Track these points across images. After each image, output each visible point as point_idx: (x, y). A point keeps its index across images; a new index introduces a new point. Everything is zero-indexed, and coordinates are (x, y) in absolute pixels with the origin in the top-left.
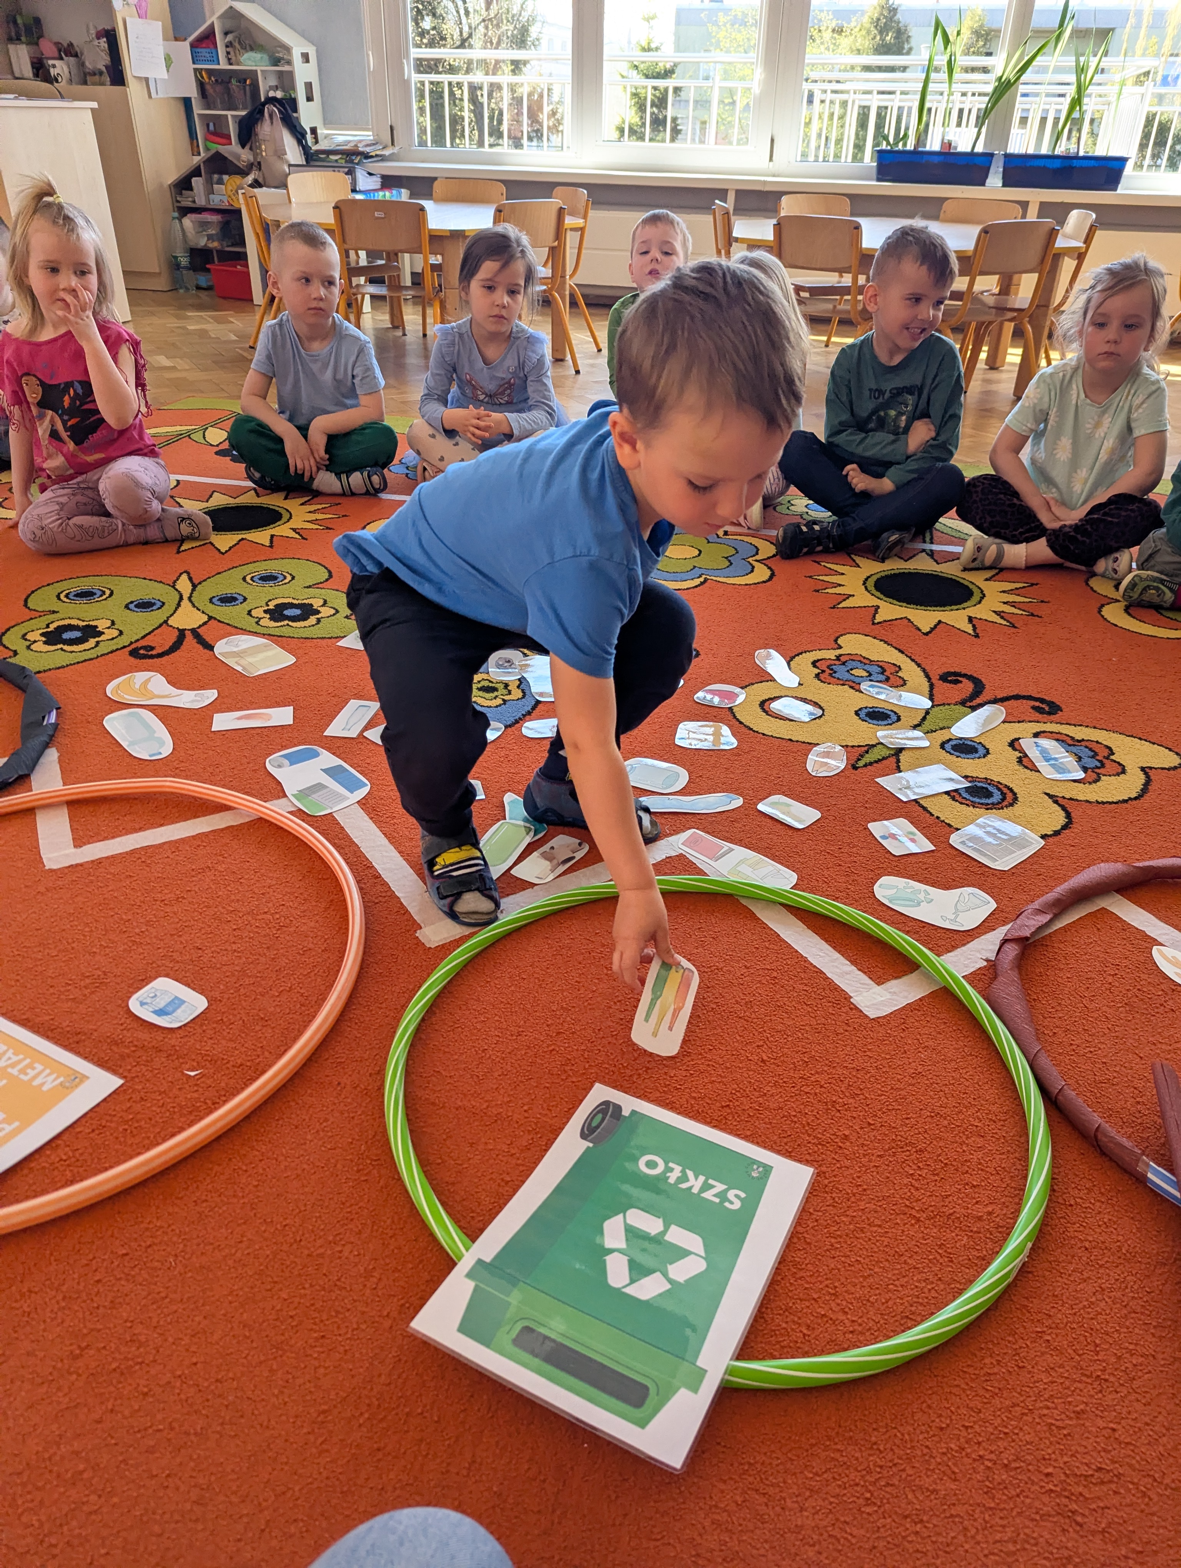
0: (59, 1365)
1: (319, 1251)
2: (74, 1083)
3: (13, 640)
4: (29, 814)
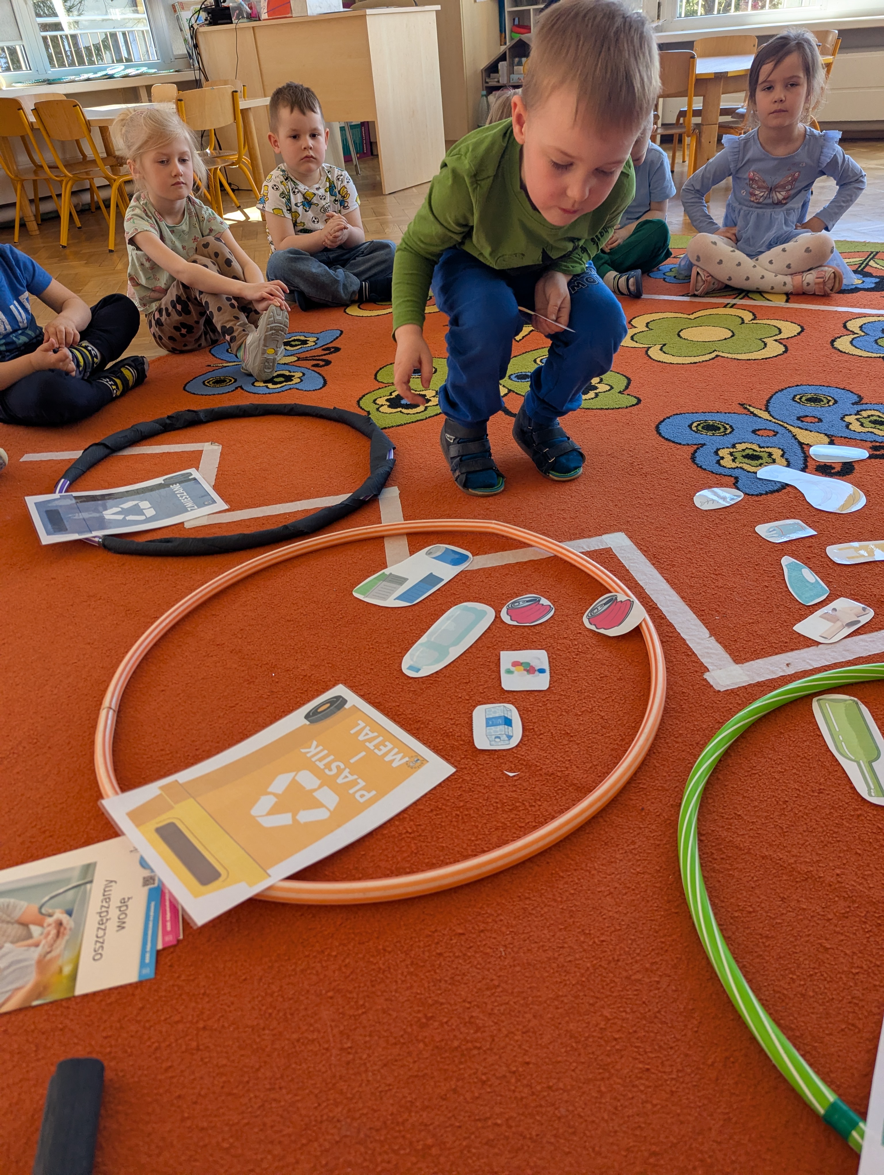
2: (417, 765)
3: (367, 404)
4: (379, 540)
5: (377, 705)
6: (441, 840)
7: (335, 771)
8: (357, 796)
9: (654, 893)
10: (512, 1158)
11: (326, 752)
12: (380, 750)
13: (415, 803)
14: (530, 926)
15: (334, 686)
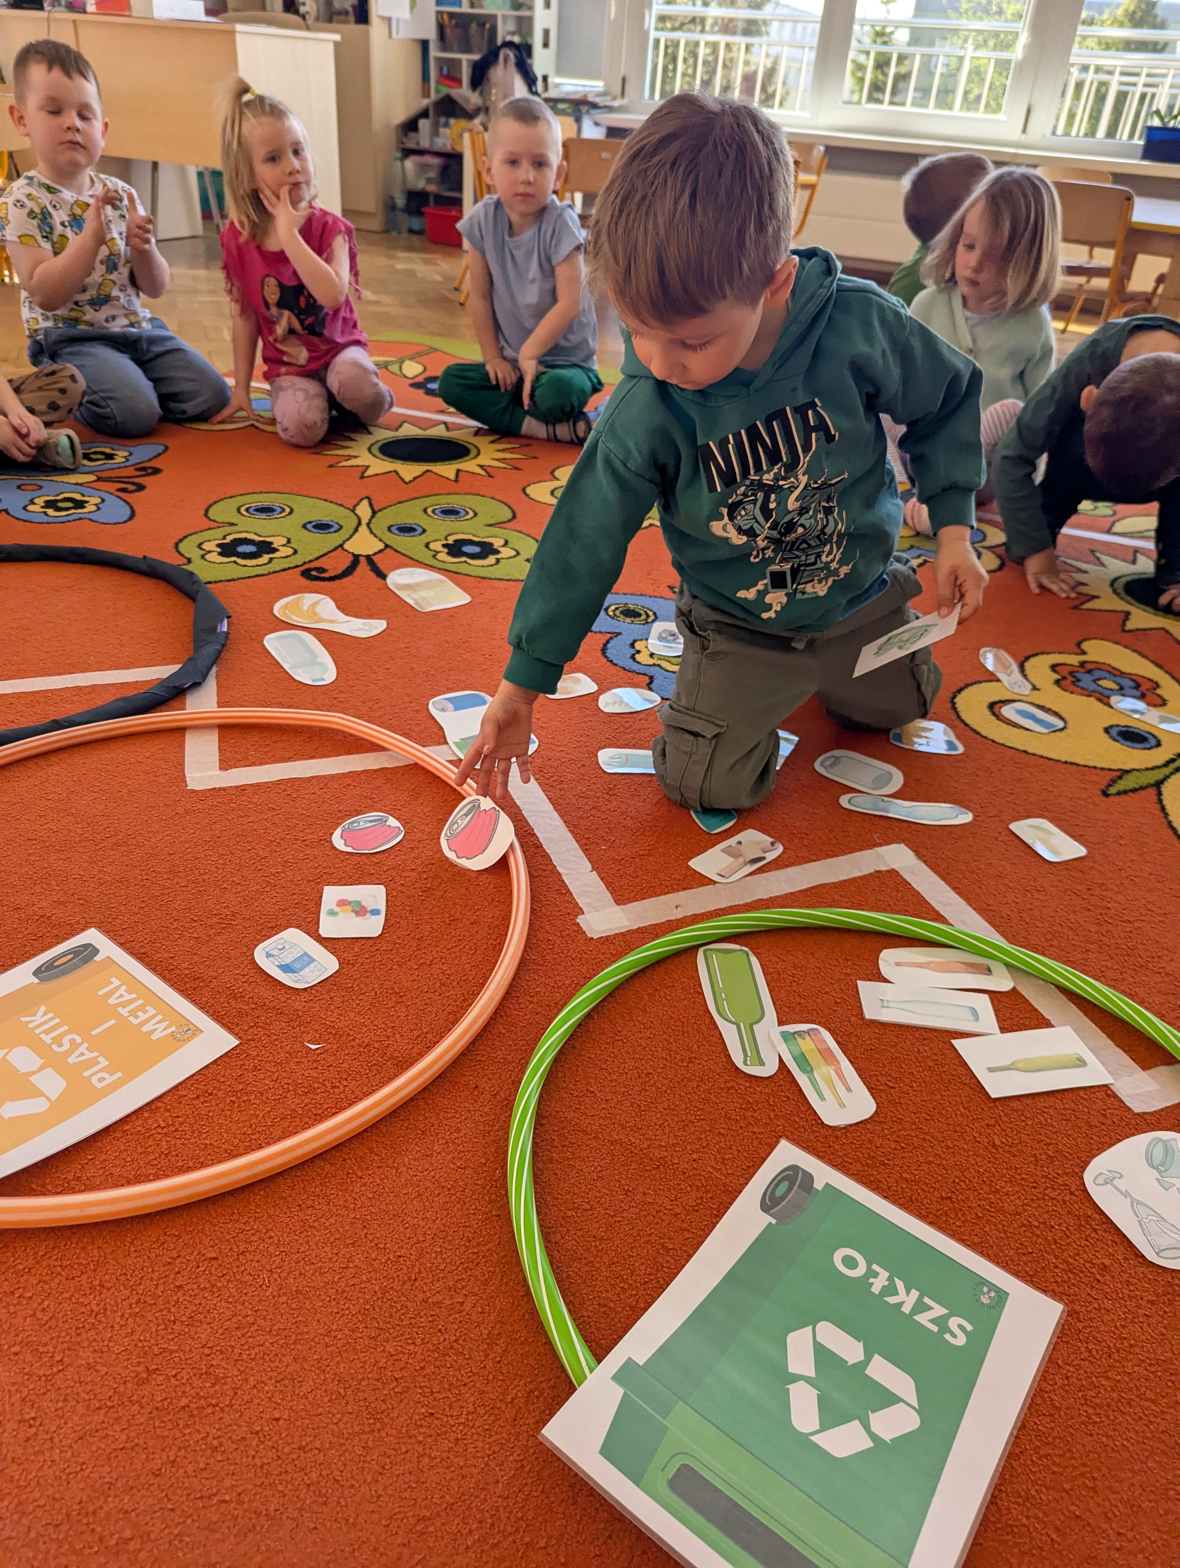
0: (122, 1388)
1: (435, 1299)
2: (186, 1036)
3: (188, 548)
4: (179, 731)
5: (141, 957)
6: (204, 1136)
7: (66, 1046)
8: (94, 1080)
9: (473, 1193)
10: (237, 1544)
11: (57, 1020)
12: (137, 1017)
13: (176, 1087)
14: (308, 1242)
15: (83, 930)
